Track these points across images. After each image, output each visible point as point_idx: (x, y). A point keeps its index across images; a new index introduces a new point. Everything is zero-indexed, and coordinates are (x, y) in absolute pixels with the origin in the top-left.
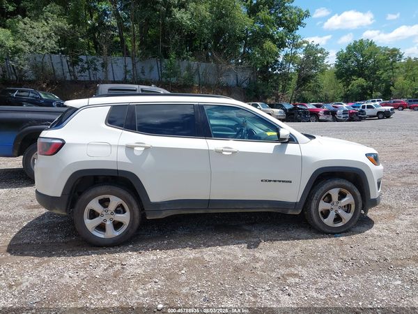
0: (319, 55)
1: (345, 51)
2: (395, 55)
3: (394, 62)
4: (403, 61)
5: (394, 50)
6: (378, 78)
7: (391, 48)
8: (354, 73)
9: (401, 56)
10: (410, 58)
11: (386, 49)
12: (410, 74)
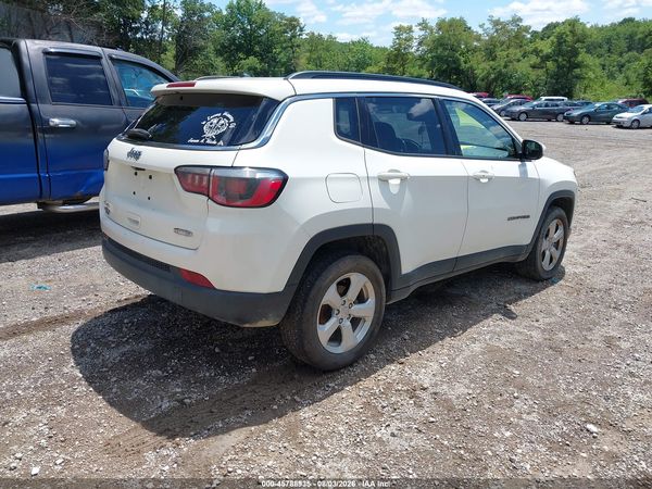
0: (206, 14)
1: (225, 13)
2: (294, 27)
3: (294, 36)
4: (304, 36)
5: (293, 19)
6: (274, 59)
7: (289, 16)
8: (239, 48)
9: (301, 30)
10: (313, 34)
11: (282, 17)
12: (314, 56)
